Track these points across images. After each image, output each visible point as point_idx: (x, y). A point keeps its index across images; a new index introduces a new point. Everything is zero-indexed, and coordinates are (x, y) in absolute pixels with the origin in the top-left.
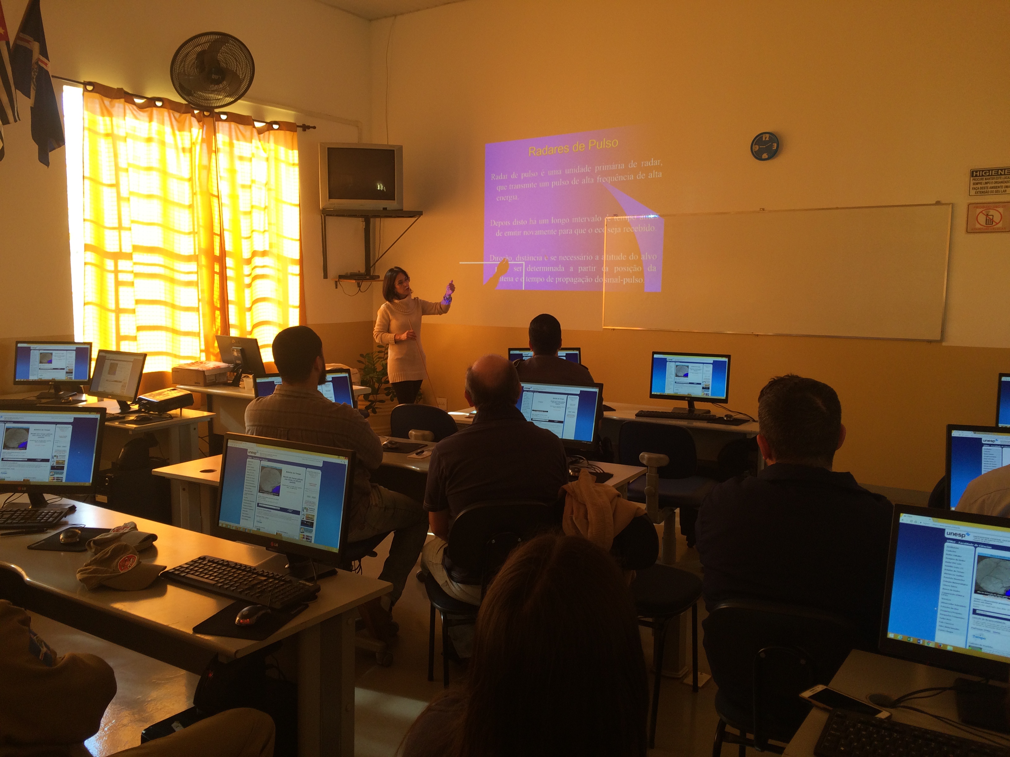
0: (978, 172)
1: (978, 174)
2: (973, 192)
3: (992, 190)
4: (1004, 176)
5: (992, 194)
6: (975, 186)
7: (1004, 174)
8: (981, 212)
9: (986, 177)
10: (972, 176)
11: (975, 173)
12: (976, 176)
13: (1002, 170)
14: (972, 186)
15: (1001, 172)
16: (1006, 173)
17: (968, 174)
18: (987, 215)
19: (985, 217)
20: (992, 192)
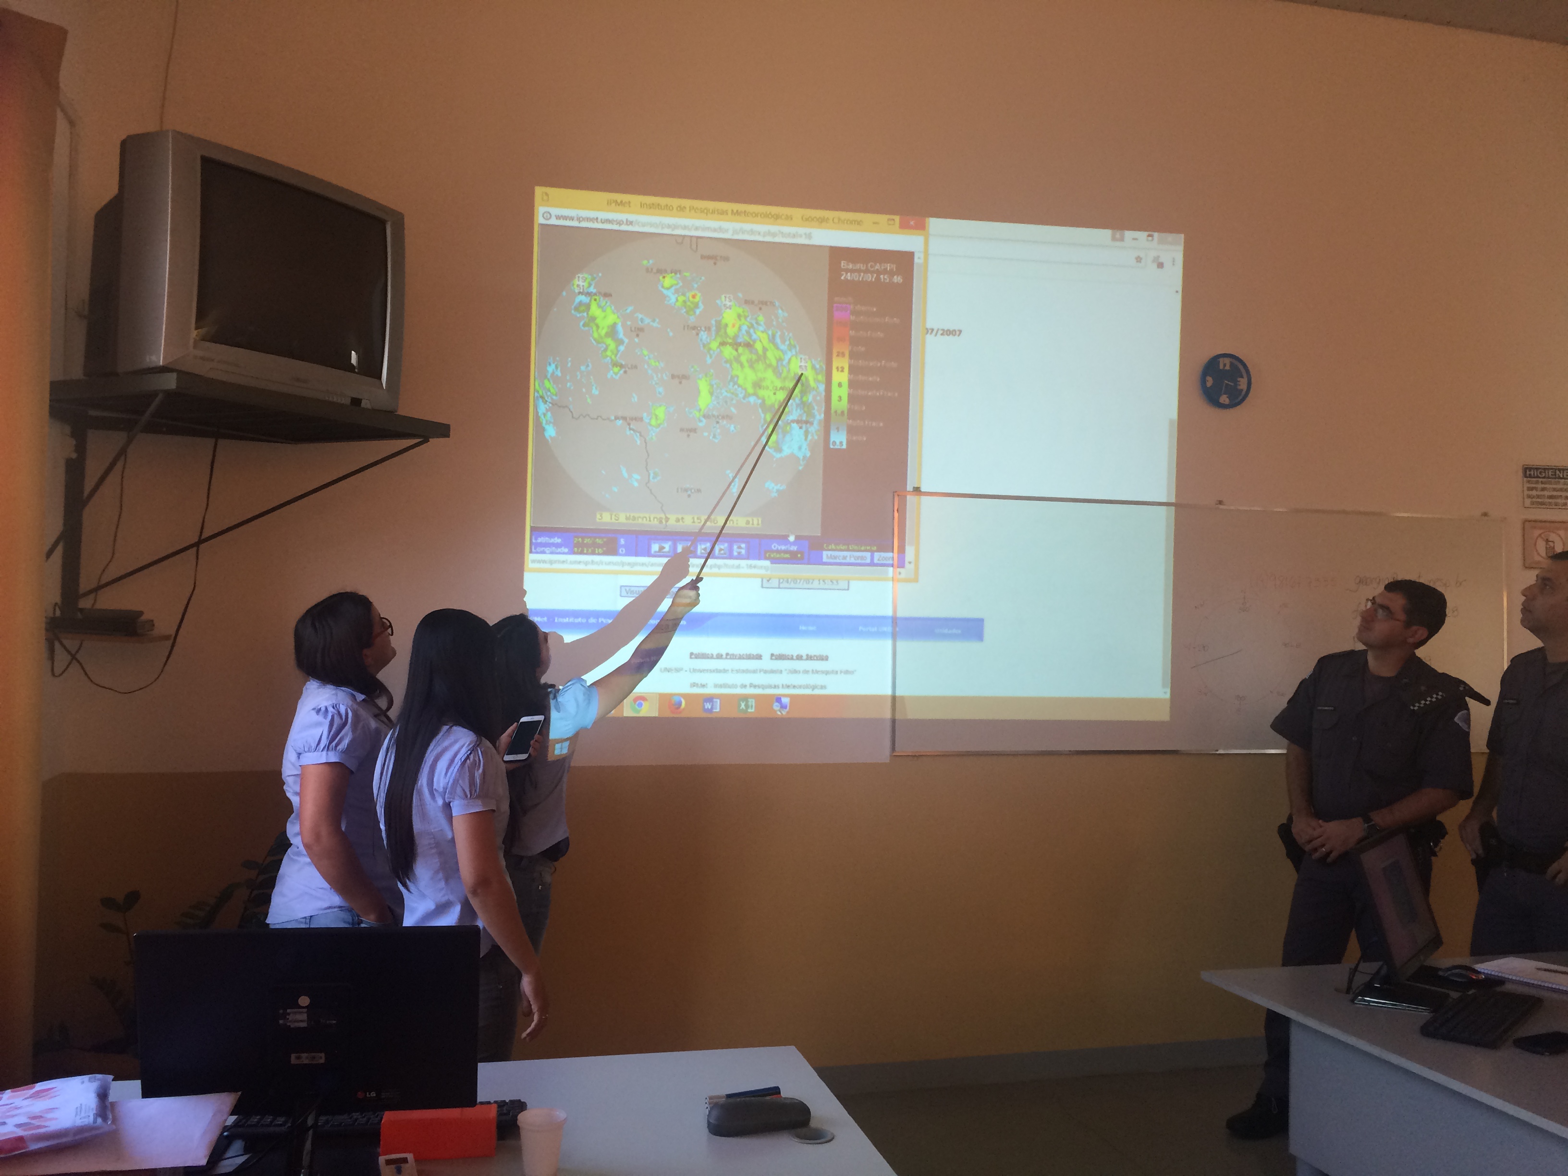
0: (1532, 470)
1: (1532, 473)
2: (1528, 502)
3: (1550, 500)
4: (1563, 480)
5: (1551, 507)
6: (1531, 493)
7: (1563, 478)
8: (1540, 535)
9: (1540, 480)
10: (1526, 477)
11: (1528, 473)
12: (1530, 476)
13: (1559, 470)
14: (1526, 492)
15: (1559, 473)
16: (1565, 476)
17: (1521, 474)
18: (1547, 539)
19: (1544, 543)
20: (1550, 503)
